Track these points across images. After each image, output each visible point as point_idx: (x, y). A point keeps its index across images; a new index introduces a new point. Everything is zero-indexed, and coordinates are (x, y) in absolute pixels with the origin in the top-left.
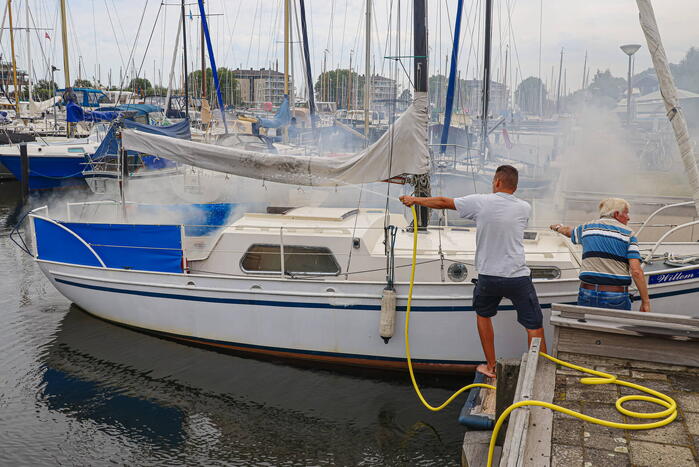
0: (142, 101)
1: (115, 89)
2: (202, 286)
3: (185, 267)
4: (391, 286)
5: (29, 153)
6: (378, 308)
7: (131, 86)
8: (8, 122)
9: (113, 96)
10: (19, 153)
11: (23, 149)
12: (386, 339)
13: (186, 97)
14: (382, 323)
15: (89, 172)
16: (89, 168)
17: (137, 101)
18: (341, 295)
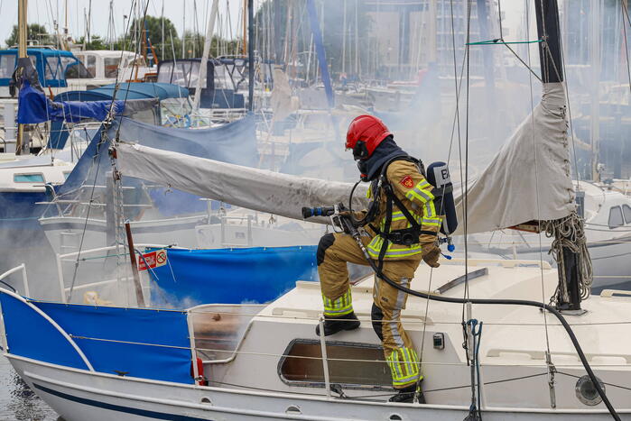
0: (154, 70)
1: (96, 45)
2: (220, 405)
3: (196, 375)
7: (130, 37)
9: (92, 60)
13: (251, 60)
16: (53, 211)
17: (143, 71)
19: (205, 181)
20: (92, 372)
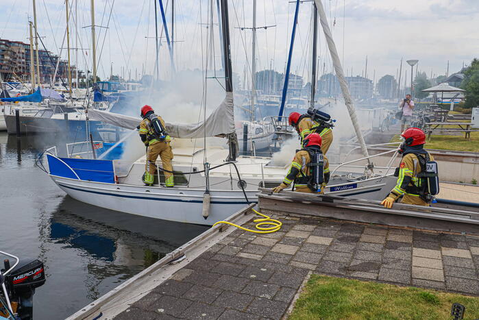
2: (123, 190)
3: (115, 181)
4: (207, 192)
5: (69, 118)
6: (202, 202)
8: (64, 101)
9: (128, 86)
10: (63, 118)
11: (66, 116)
12: (206, 218)
14: (204, 210)
15: (101, 129)
16: (101, 127)
18: (186, 195)
19: (117, 121)
20: (80, 180)
